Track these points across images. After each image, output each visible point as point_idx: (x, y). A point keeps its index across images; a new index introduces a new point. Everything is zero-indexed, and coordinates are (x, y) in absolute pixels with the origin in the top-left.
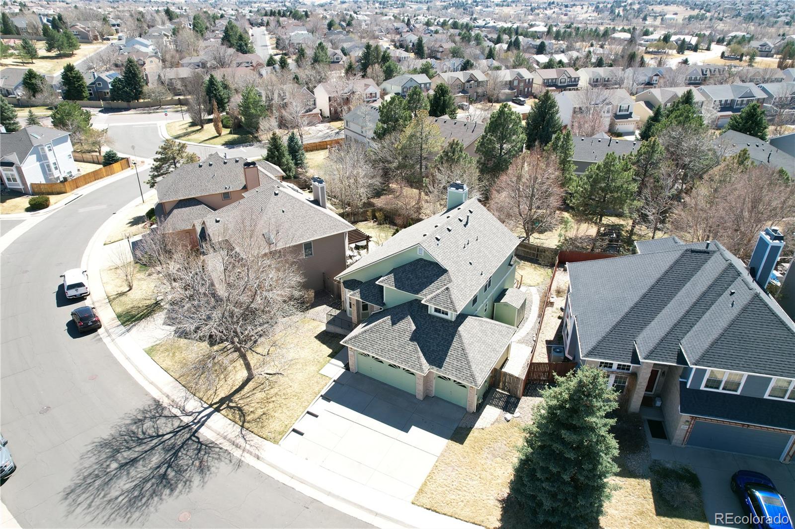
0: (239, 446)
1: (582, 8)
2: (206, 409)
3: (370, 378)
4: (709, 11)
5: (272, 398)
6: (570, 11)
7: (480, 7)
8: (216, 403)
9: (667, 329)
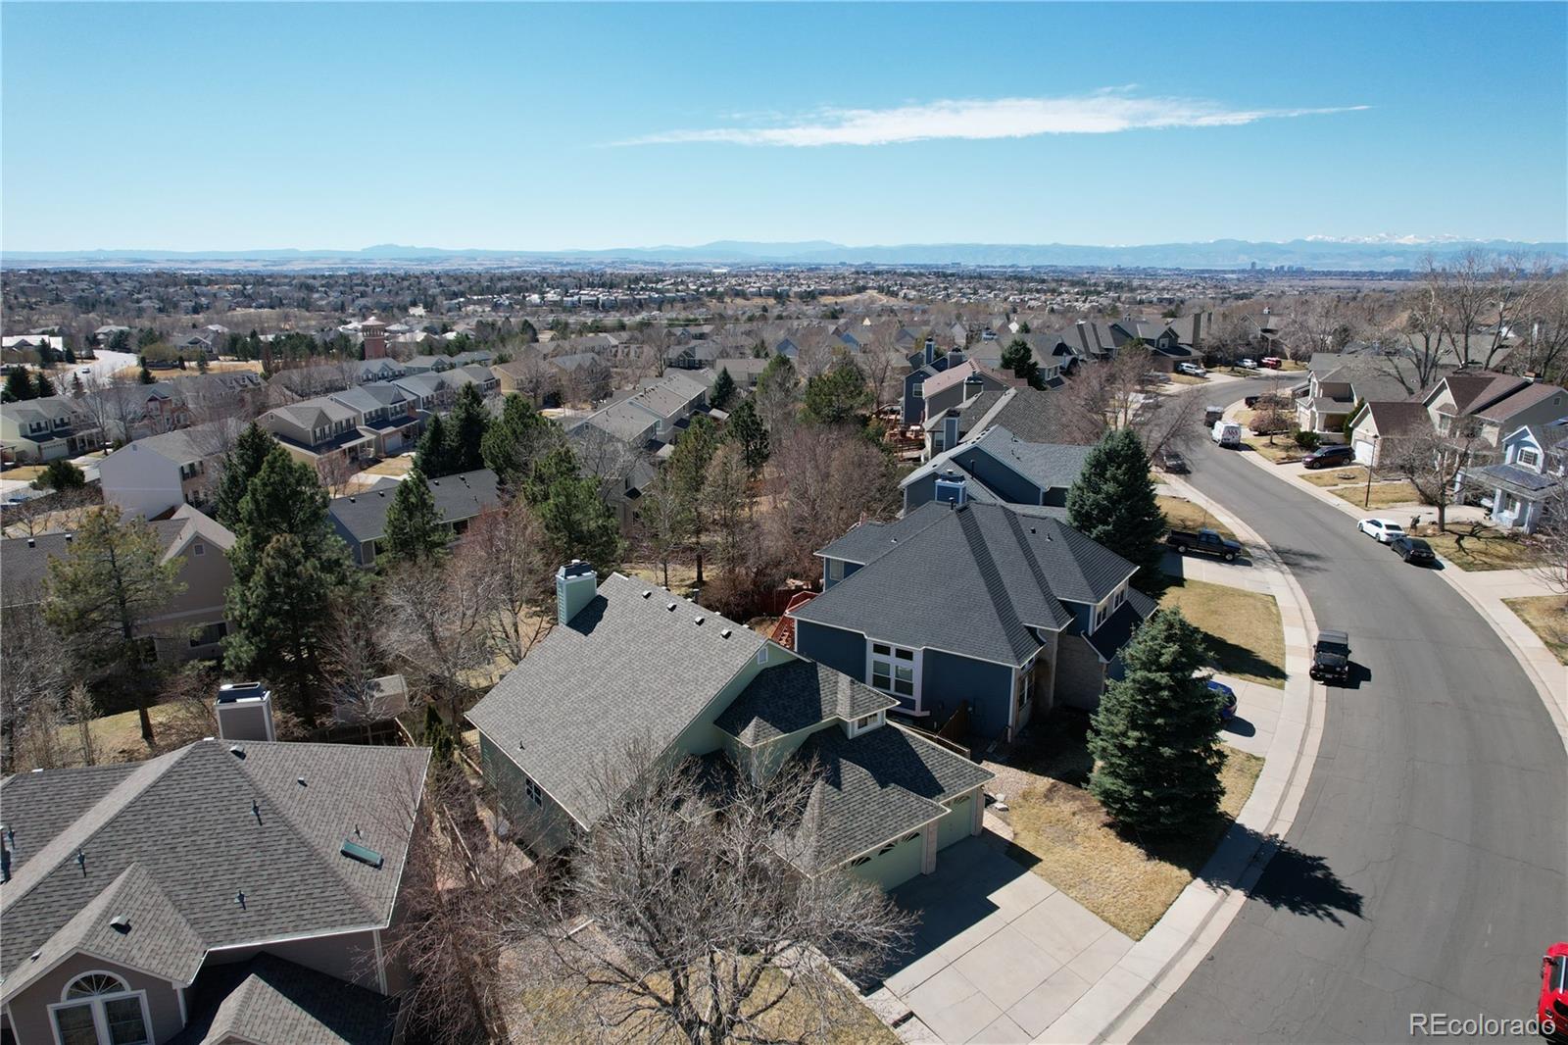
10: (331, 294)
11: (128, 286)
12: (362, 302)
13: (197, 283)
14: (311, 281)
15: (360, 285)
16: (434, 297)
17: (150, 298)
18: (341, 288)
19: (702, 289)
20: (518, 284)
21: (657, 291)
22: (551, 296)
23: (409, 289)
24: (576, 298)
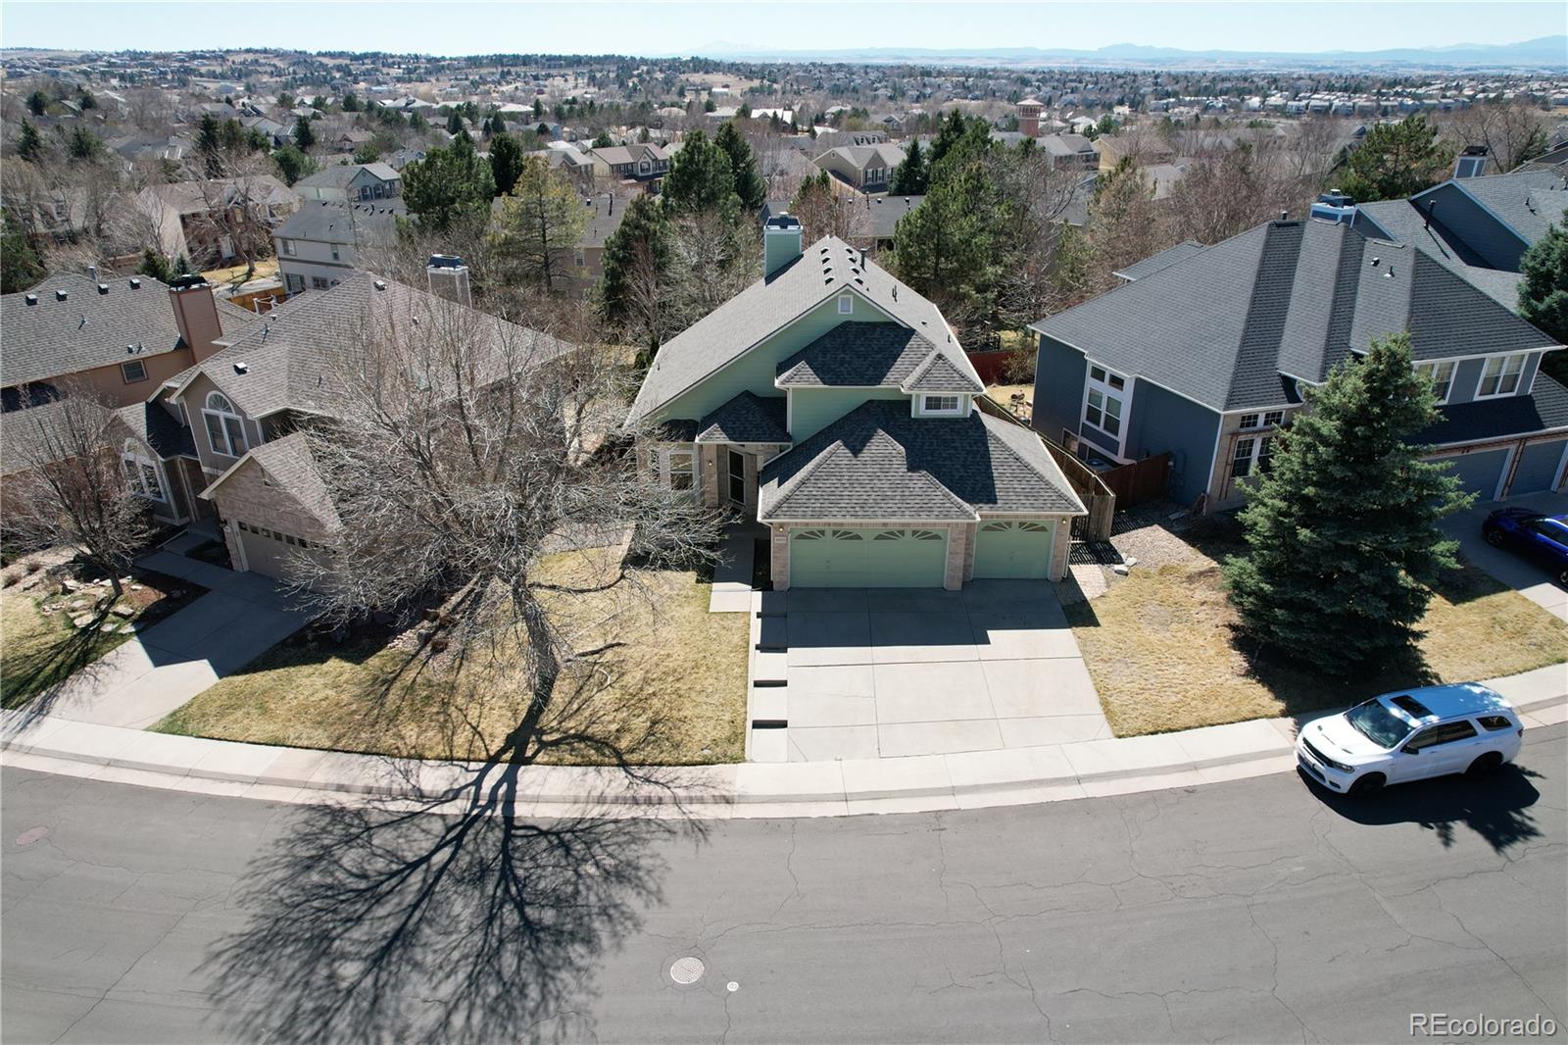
0: (655, 800)
1: (566, 80)
2: (483, 773)
3: (827, 589)
4: (775, 81)
5: (641, 689)
6: (546, 86)
7: (362, 85)
8: (503, 751)
9: (1324, 333)
10: (1043, 89)
11: (873, 76)
12: (1070, 97)
13: (928, 74)
14: (1027, 76)
15: (1075, 81)
16: (1143, 96)
17: (886, 87)
18: (1055, 84)
19: (1480, 96)
20: (1242, 85)
21: (1414, 96)
22: (1276, 99)
23: (1121, 87)
24: (1304, 102)
